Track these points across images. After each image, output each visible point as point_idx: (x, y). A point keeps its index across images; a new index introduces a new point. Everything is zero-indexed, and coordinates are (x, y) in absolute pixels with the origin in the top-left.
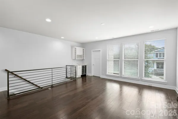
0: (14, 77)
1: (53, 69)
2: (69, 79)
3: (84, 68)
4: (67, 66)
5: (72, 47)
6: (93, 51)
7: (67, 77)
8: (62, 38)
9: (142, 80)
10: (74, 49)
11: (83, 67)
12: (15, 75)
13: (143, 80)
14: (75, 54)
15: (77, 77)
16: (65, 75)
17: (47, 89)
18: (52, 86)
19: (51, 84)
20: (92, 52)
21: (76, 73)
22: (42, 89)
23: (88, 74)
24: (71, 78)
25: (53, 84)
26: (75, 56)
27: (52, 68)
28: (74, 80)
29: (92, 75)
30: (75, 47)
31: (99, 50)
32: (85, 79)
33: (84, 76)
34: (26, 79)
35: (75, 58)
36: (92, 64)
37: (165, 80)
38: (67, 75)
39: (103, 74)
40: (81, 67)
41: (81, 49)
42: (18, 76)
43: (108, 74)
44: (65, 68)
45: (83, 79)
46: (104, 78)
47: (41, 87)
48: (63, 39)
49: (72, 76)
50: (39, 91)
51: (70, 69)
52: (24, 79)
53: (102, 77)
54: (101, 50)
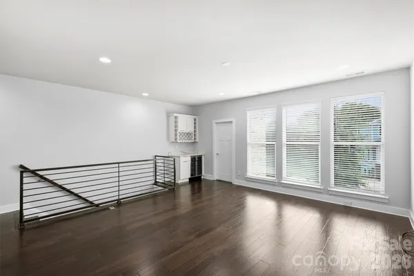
0: (39, 181)
1: (121, 165)
2: (159, 186)
3: (197, 163)
4: (157, 158)
5: (168, 114)
6: (217, 123)
7: (156, 182)
8: (144, 94)
10: (172, 119)
11: (193, 159)
12: (41, 177)
13: (330, 193)
14: (176, 131)
15: (178, 182)
16: (152, 178)
17: (107, 209)
19: (117, 198)
20: (215, 126)
21: (175, 172)
22: (98, 209)
23: (205, 175)
24: (164, 185)
25: (120, 197)
26: (176, 135)
27: (119, 163)
29: (215, 179)
30: (175, 115)
31: (230, 120)
32: (200, 188)
33: (195, 180)
34: (64, 186)
35: (176, 139)
36: (215, 152)
37: (384, 193)
38: (157, 177)
39: (238, 177)
40: (189, 159)
41: (190, 119)
42: (46, 180)
43: (249, 175)
44: (152, 162)
45: (193, 187)
47: (96, 203)
48: (145, 98)
49: (166, 180)
50: (92, 213)
51: (163, 165)
52: (60, 187)
53: (236, 182)
54: (233, 120)
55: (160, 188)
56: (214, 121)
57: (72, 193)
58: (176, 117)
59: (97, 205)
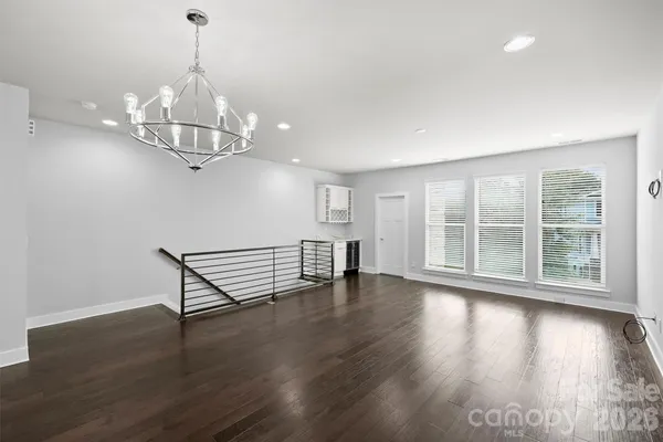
2: (308, 280)
3: (353, 250)
5: (318, 185)
6: (381, 198)
7: (302, 275)
8: (294, 160)
9: (535, 287)
10: (322, 192)
11: (349, 245)
13: (538, 287)
14: (327, 207)
15: (335, 275)
16: (297, 270)
17: (264, 303)
18: (274, 297)
19: (272, 291)
20: (379, 203)
21: (332, 261)
22: (239, 307)
23: (364, 268)
24: (316, 278)
25: (276, 291)
26: (327, 213)
27: (273, 248)
28: (325, 284)
29: (378, 272)
30: (328, 186)
31: (401, 194)
32: (357, 284)
33: (352, 274)
34: (204, 276)
35: (327, 218)
36: (378, 237)
37: (605, 286)
38: (305, 269)
39: (412, 269)
40: (345, 245)
41: (344, 191)
42: (186, 267)
43: (427, 266)
44: (297, 249)
45: (348, 281)
46: (415, 281)
47: (237, 299)
49: (318, 271)
50: (233, 312)
51: (314, 252)
52: (200, 277)
53: (409, 276)
54: (406, 194)
55: (310, 283)
56: (377, 195)
57: (220, 291)
58: (328, 190)
59: (238, 303)
